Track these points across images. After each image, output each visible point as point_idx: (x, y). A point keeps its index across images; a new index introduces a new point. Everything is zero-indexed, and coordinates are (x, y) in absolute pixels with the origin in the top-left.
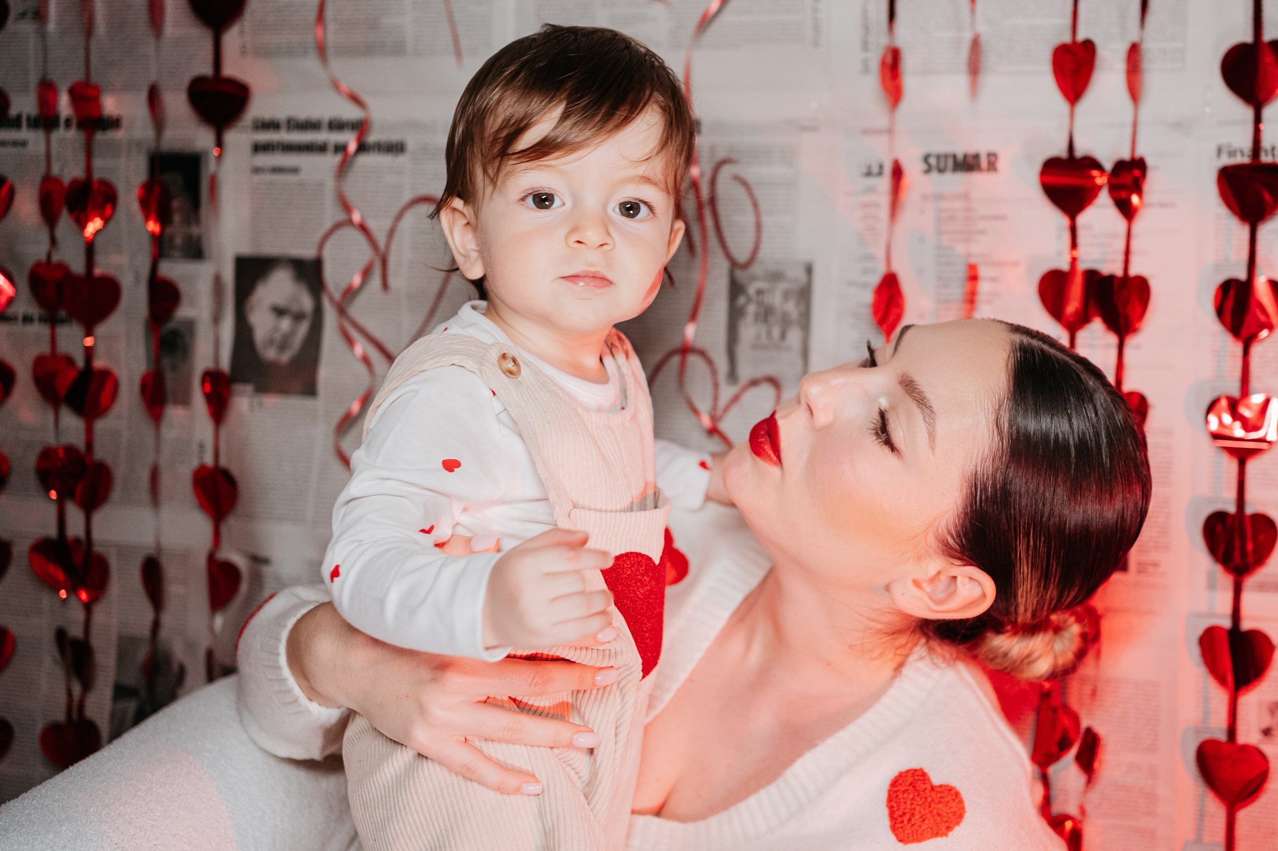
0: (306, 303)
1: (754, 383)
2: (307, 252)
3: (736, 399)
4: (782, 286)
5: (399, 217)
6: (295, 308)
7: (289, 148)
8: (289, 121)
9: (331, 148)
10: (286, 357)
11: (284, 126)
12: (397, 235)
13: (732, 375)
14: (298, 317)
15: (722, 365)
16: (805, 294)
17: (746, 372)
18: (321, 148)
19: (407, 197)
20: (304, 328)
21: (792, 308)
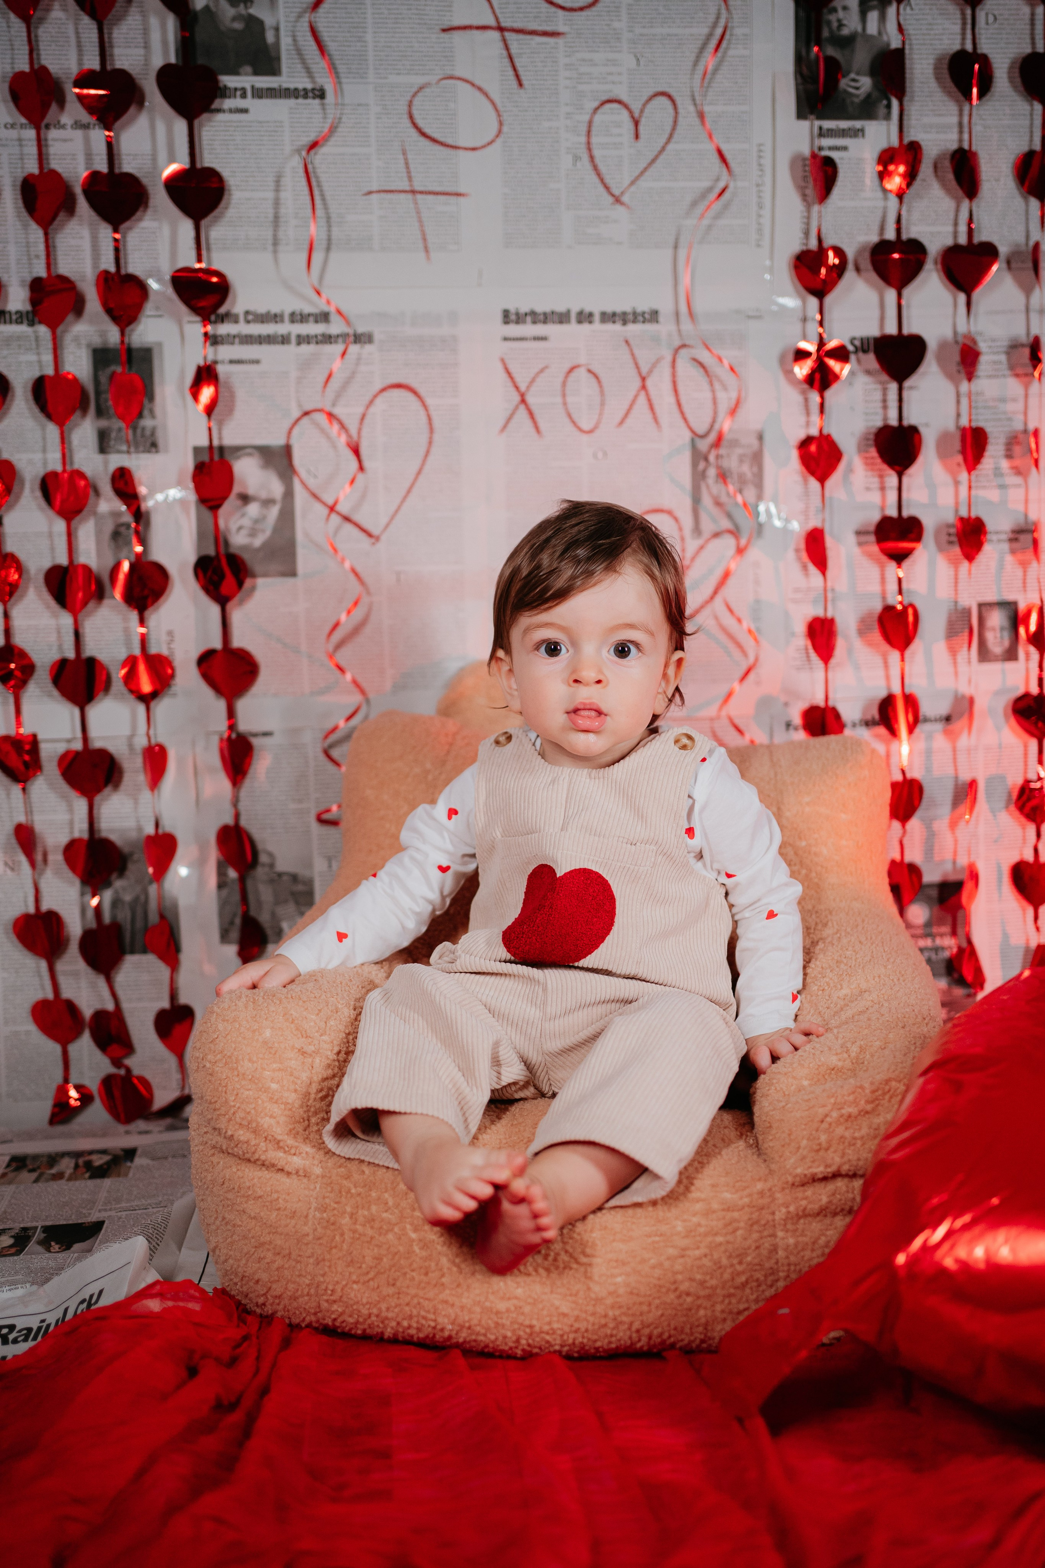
0: (276, 488)
1: (716, 535)
2: (276, 440)
3: (702, 548)
4: (739, 451)
5: (371, 402)
6: (264, 495)
7: (248, 340)
8: (247, 313)
9: (293, 339)
10: (258, 542)
11: (242, 318)
12: (367, 421)
13: (697, 530)
14: (268, 502)
15: (687, 521)
16: (757, 458)
17: (708, 526)
18: (284, 340)
19: (378, 386)
20: (274, 512)
21: (746, 469)
